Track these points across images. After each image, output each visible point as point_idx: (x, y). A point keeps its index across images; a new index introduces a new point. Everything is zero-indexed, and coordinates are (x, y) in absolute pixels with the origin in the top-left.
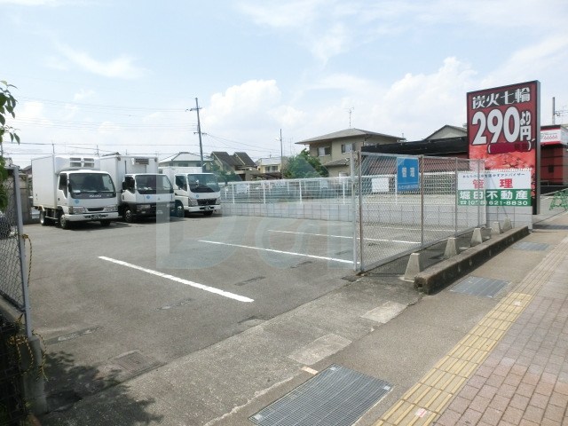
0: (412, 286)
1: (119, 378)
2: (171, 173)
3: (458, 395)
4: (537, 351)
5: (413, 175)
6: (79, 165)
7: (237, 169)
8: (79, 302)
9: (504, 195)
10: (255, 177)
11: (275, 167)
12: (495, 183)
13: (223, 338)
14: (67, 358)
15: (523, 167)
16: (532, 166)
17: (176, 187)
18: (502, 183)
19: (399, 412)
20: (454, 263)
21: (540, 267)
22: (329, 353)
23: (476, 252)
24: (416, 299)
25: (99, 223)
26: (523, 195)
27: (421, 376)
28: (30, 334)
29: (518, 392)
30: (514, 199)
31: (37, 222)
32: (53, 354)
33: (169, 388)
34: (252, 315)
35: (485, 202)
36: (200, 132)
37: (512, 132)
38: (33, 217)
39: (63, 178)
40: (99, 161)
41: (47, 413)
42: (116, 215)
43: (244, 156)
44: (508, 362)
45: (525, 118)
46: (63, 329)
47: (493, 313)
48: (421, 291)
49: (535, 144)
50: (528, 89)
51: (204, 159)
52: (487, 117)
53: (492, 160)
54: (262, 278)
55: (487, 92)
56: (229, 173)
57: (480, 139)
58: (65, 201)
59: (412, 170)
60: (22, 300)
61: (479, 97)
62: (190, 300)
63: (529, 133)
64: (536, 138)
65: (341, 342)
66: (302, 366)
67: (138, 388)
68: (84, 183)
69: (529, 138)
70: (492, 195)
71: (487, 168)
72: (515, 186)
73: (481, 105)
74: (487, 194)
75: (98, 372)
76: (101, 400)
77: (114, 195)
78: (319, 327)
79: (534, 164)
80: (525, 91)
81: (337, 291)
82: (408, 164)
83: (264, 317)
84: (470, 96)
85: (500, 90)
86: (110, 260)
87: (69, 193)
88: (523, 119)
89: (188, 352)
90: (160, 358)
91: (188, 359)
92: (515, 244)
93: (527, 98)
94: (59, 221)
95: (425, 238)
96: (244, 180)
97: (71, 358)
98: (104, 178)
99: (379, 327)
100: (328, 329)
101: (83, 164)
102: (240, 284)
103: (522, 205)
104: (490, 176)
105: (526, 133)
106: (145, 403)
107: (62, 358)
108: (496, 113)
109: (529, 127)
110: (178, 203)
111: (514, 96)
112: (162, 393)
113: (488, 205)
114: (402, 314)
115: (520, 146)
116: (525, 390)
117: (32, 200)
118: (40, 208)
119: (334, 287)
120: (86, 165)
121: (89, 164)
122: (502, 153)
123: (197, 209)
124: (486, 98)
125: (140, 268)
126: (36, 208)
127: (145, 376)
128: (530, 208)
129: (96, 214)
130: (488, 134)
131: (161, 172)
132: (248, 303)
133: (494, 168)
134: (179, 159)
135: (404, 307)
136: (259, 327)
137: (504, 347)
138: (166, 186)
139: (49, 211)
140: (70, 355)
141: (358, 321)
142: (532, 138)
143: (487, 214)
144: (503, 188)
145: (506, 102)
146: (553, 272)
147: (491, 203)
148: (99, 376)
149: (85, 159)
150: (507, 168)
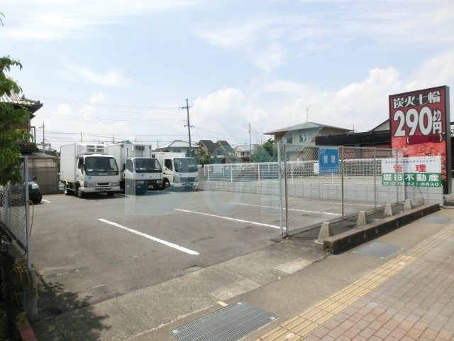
0: (322, 247)
1: (90, 301)
2: (161, 157)
3: (324, 326)
4: (400, 299)
5: (333, 161)
6: (93, 150)
7: (219, 154)
8: (77, 250)
9: (419, 178)
10: (234, 160)
11: (248, 153)
12: (411, 168)
13: (169, 279)
14: (59, 286)
15: (436, 155)
16: (443, 154)
17: (164, 167)
18: (417, 168)
19: (274, 334)
20: (361, 230)
21: (435, 236)
22: (240, 292)
23: (382, 223)
24: (322, 258)
25: (106, 194)
26: (435, 178)
27: (302, 312)
28: (30, 266)
29: (370, 326)
30: (427, 181)
31: (62, 192)
32: (50, 284)
33: (121, 310)
34: (194, 263)
35: (403, 183)
36: (189, 125)
37: (426, 126)
38: (60, 189)
39: (81, 160)
40: (107, 148)
41: (38, 321)
42: (118, 188)
43: (225, 143)
44: (373, 305)
45: (436, 115)
46: (62, 268)
47: (379, 270)
48: (328, 251)
49: (445, 137)
50: (438, 93)
51: (192, 146)
52: (405, 115)
53: (410, 149)
54: (210, 238)
55: (405, 95)
56: (212, 157)
57: (400, 133)
58: (81, 177)
59: (333, 157)
60: (26, 242)
61: (399, 99)
62: (154, 252)
63: (440, 128)
64: (446, 131)
65: (253, 286)
66: (218, 300)
67: (99, 309)
68: (95, 164)
69: (440, 132)
70: (409, 177)
71: (406, 156)
72: (428, 170)
73: (400, 105)
74: (405, 177)
75: (77, 297)
76: (74, 314)
77: (117, 174)
78: (240, 274)
79: (445, 153)
80: (436, 94)
81: (263, 249)
82: (329, 153)
83: (202, 266)
84: (392, 98)
85: (416, 94)
86: (106, 221)
87: (84, 172)
88: (435, 117)
89: (141, 287)
90: (121, 290)
91: (140, 292)
92: (424, 218)
93: (438, 99)
94: (77, 191)
95: (345, 211)
96: (224, 163)
97: (62, 287)
98: (111, 160)
99: (286, 276)
100: (246, 276)
101: (96, 150)
102: (194, 242)
103: (435, 186)
104: (408, 162)
105: (437, 128)
106: (101, 318)
107: (56, 286)
108: (412, 111)
109: (440, 123)
110: (166, 180)
111: (427, 98)
112: (115, 313)
113: (406, 185)
114: (307, 267)
115: (433, 138)
116: (376, 325)
117: (59, 176)
118: (65, 182)
119: (262, 246)
120: (98, 150)
121: (100, 150)
122: (418, 143)
123: (179, 185)
124: (404, 100)
125: (126, 228)
126: (62, 182)
127: (107, 301)
128: (441, 189)
129: (103, 187)
130: (406, 128)
131: (154, 156)
132: (194, 255)
133: (412, 155)
134: (174, 145)
135: (310, 262)
136: (197, 272)
137: (375, 294)
138: (157, 167)
139: (71, 185)
140: (62, 285)
141: (272, 271)
142: (443, 131)
143: (406, 193)
144: (418, 172)
145: (421, 103)
146: (444, 241)
147: (409, 184)
148: (77, 299)
149: (98, 147)
150: (423, 156)
